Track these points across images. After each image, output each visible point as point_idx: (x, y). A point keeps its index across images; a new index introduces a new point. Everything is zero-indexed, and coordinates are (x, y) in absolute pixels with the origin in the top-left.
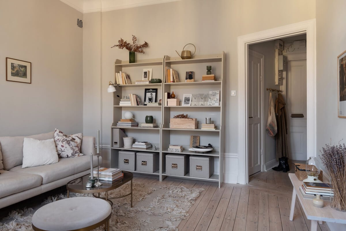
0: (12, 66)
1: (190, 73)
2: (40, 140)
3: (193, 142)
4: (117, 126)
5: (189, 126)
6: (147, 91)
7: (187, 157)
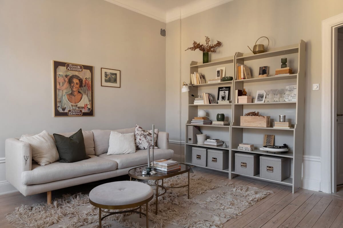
1: (264, 68)
2: (122, 134)
3: (267, 141)
4: (191, 123)
5: (260, 124)
6: (221, 90)
7: (257, 157)
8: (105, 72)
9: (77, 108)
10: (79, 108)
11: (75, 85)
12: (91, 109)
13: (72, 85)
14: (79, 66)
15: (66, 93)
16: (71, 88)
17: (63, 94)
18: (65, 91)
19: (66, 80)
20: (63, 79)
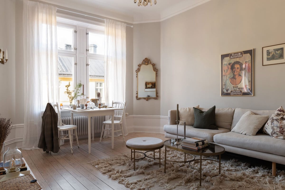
0: (267, 52)
8: (267, 51)
9: (238, 89)
10: (239, 89)
11: (236, 70)
12: (251, 89)
13: (234, 70)
14: (240, 53)
15: (229, 77)
16: (233, 73)
17: (227, 79)
18: (228, 76)
19: (229, 67)
20: (227, 66)
